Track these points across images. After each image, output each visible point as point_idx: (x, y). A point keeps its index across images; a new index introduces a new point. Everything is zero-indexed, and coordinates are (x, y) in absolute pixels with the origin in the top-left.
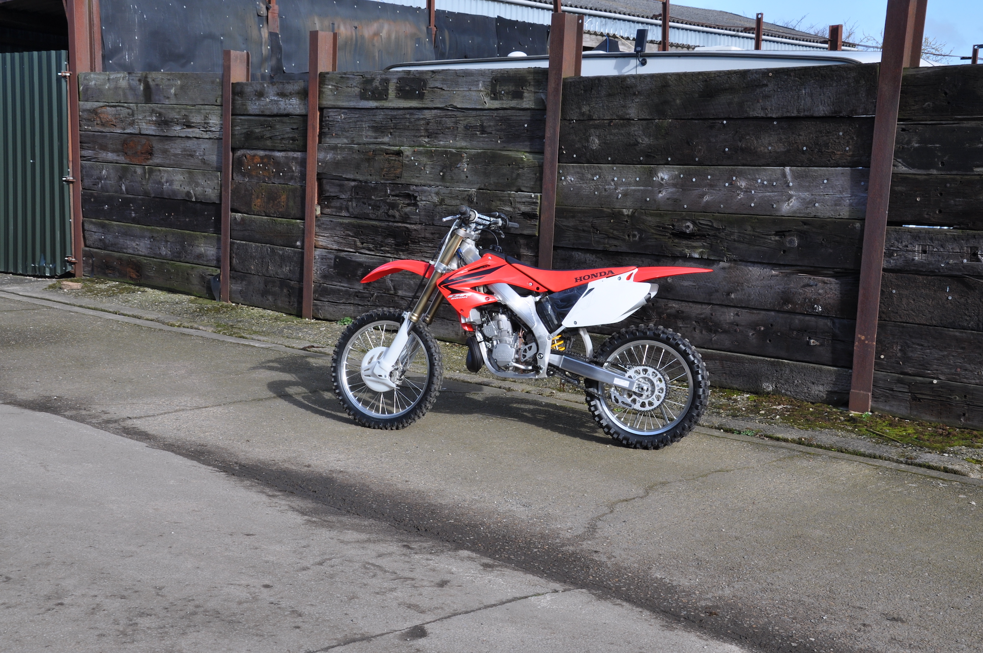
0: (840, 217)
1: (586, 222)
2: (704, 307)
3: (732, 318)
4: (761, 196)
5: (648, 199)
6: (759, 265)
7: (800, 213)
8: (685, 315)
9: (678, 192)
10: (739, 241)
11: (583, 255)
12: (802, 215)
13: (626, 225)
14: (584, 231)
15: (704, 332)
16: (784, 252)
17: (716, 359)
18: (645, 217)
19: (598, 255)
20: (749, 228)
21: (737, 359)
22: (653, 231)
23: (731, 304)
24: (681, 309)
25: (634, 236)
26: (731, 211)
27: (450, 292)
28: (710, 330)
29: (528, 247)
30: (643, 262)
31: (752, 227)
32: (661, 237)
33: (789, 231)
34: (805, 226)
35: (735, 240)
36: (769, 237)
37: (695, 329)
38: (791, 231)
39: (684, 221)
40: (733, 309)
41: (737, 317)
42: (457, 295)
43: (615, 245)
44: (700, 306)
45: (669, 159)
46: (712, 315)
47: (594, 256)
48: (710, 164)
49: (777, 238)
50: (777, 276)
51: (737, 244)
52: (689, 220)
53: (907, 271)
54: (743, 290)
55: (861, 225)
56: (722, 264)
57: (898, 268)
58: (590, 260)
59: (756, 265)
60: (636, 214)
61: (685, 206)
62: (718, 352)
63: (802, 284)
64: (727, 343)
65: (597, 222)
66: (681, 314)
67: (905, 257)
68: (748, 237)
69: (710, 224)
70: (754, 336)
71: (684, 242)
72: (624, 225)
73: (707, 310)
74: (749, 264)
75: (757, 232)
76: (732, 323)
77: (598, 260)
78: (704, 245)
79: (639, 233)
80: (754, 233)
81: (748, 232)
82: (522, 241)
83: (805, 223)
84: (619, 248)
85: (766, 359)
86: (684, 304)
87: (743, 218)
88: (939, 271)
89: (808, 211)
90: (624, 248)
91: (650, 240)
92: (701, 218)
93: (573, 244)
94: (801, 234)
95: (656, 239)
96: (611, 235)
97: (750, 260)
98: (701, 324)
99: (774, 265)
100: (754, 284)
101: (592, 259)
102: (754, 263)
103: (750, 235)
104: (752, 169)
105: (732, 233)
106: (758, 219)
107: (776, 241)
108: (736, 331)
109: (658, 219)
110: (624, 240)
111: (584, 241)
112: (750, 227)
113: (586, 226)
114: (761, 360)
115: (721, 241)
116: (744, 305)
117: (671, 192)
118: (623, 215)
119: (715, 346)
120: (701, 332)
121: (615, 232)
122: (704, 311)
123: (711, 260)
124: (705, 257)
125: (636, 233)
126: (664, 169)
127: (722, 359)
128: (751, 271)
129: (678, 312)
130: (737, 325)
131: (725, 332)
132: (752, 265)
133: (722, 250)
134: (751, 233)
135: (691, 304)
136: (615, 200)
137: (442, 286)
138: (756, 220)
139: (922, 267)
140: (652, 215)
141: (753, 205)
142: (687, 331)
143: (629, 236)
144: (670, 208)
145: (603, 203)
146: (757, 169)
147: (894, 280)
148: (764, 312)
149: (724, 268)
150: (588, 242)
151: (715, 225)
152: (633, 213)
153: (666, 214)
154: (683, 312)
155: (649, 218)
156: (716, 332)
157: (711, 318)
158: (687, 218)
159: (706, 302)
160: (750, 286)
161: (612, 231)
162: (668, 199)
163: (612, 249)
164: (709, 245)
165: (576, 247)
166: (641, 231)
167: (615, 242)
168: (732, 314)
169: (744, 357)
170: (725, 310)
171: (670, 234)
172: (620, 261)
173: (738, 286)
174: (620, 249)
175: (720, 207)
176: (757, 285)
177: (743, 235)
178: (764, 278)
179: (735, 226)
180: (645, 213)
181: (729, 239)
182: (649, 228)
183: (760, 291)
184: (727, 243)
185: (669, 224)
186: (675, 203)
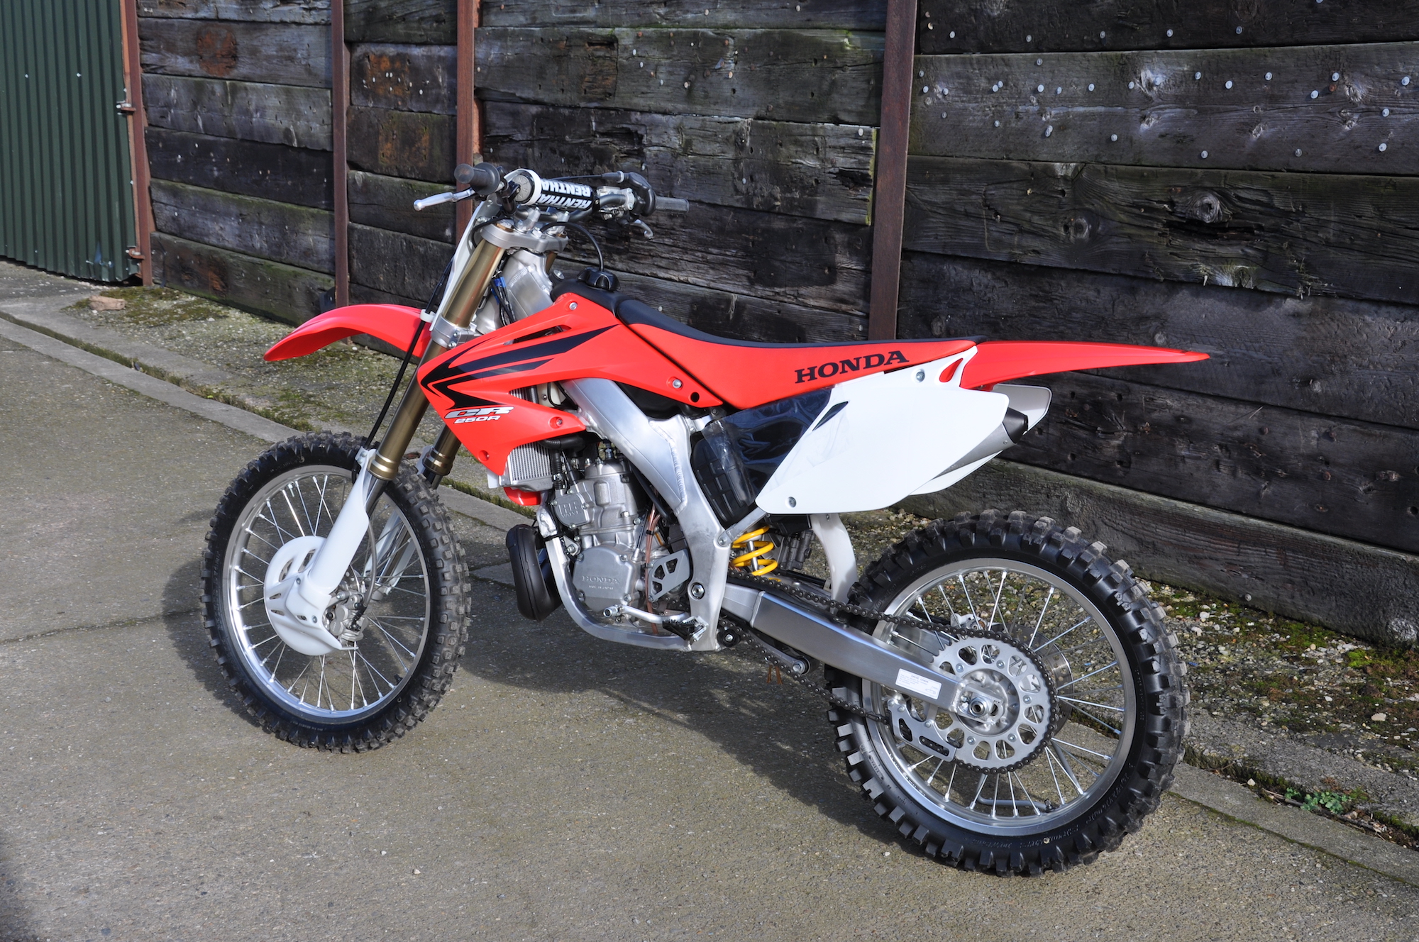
1: (973, 193)
2: (1242, 410)
3: (1314, 442)
4: (1408, 123)
5: (1115, 137)
6: (1393, 310)
8: (1194, 427)
9: (1187, 117)
10: (1340, 246)
11: (966, 272)
13: (1060, 201)
14: (967, 215)
15: (1240, 474)
17: (1270, 545)
18: (1104, 183)
19: (998, 274)
20: (1369, 210)
21: (1324, 551)
22: (1123, 217)
23: (1313, 409)
24: (1186, 413)
25: (1079, 228)
26: (1321, 165)
27: (452, 403)
28: (1255, 471)
29: (851, 249)
30: (1099, 292)
31: (1377, 208)
32: (1143, 233)
35: (1328, 243)
37: (1217, 464)
39: (1198, 192)
40: (1316, 422)
41: (1325, 442)
42: (471, 411)
43: (1034, 251)
44: (1232, 408)
45: (1170, 33)
46: (1261, 431)
47: (990, 276)
48: (1274, 41)
51: (1333, 254)
52: (1211, 190)
54: (1344, 372)
56: (1290, 304)
58: (980, 284)
59: (1384, 309)
60: (1084, 175)
61: (1205, 154)
62: (1275, 526)
64: (1299, 507)
65: (996, 193)
66: (1186, 426)
68: (1364, 234)
69: (1264, 199)
70: (1370, 495)
71: (1197, 246)
72: (1055, 202)
73: (1250, 418)
74: (1364, 306)
75: (1390, 221)
76: (1313, 457)
77: (997, 285)
78: (1246, 255)
79: (1089, 222)
80: (1383, 224)
81: (1363, 222)
82: (839, 237)
84: (1043, 257)
85: (1403, 556)
86: (1192, 401)
87: (1354, 183)
90: (1054, 258)
91: (1115, 239)
92: (1241, 185)
93: (945, 246)
95: (1130, 236)
96: (1027, 226)
97: (1368, 296)
98: (1235, 454)
100: (1377, 358)
101: (985, 281)
102: (1379, 305)
103: (1370, 229)
104: (1388, 50)
105: (1322, 225)
106: (1394, 186)
108: (1322, 477)
109: (1135, 188)
110: (1055, 238)
111: (967, 240)
112: (1371, 209)
113: (972, 204)
114: (1387, 558)
115: (1290, 245)
116: (1346, 414)
117: (1172, 119)
118: (1055, 177)
119: (1268, 512)
120: (1234, 473)
121: (1036, 219)
122: (1242, 421)
123: (1264, 292)
124: (1249, 284)
125: (1084, 221)
126: (1156, 59)
127: (1284, 545)
128: (1368, 325)
129: (1177, 418)
130: (1327, 463)
131: (1294, 477)
132: (1374, 308)
133: (1294, 267)
134: (1375, 223)
135: (1210, 402)
136: (1038, 140)
137: (430, 385)
138: (1390, 190)
140: (1120, 177)
141: (1383, 147)
142: (1198, 468)
143: (1066, 228)
144: (1167, 159)
145: (1012, 147)
146: (1401, 49)
148: (1399, 435)
149: (1297, 315)
150: (976, 241)
151: (1277, 202)
152: (1077, 172)
153: (1156, 175)
154: (1189, 420)
155: (1115, 186)
156: (1270, 476)
157: (1259, 440)
158: (1207, 184)
159: (1247, 398)
160: (1365, 363)
161: (1028, 215)
162: (1162, 136)
163: (1029, 259)
164: (1259, 255)
165: (950, 253)
166: (1093, 217)
167: (1036, 244)
168: (1314, 434)
169: (1342, 547)
170: (1297, 421)
171: (1165, 225)
172: (1047, 288)
173: (1333, 361)
174: (1046, 261)
175: (1294, 154)
176: (1384, 362)
177: (1350, 229)
178: (1404, 343)
179: (1332, 205)
180: (1106, 172)
181: (1314, 240)
182: (1113, 208)
183: (1392, 379)
184: (1307, 249)
185: (1161, 198)
186: (1179, 145)
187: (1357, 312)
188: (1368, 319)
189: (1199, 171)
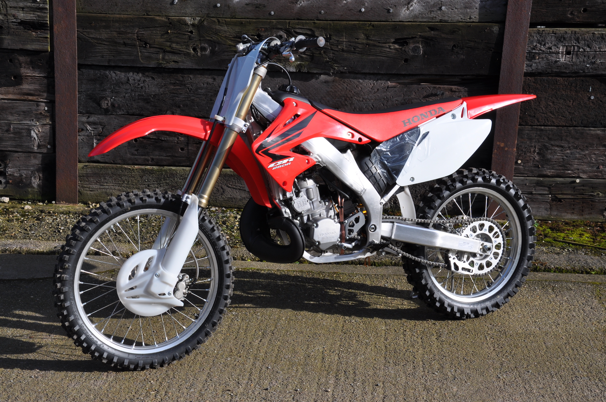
0: (471, 20)
1: (129, 33)
4: (374, 1)
5: (219, 5)
6: (371, 76)
7: (423, 18)
10: (348, 52)
11: (123, 74)
12: (425, 20)
13: (190, 37)
14: (125, 44)
16: (406, 60)
18: (218, 27)
19: (147, 74)
25: (203, 49)
26: (334, 18)
27: (271, 160)
29: (34, 65)
30: (214, 79)
31: (366, 35)
33: (413, 38)
34: (432, 32)
35: (343, 50)
36: (387, 45)
38: (415, 37)
39: (275, 30)
42: (280, 163)
43: (174, 61)
47: (140, 75)
49: (397, 46)
50: (395, 87)
51: (345, 55)
52: (281, 29)
53: (548, 73)
55: (500, 29)
56: (323, 77)
57: (539, 71)
58: (134, 80)
59: (367, 77)
60: (205, 23)
61: (273, 13)
63: (425, 94)
65: (146, 33)
67: (547, 59)
68: (360, 46)
69: (309, 32)
72: (187, 36)
75: (371, 40)
77: (147, 80)
79: (209, 46)
80: (368, 41)
81: (359, 41)
82: (22, 59)
83: (432, 28)
84: (180, 64)
87: (354, 25)
88: (584, 72)
89: (433, 15)
90: (188, 64)
91: (226, 54)
92: (297, 27)
93: (109, 61)
94: (427, 41)
96: (168, 49)
97: (364, 71)
99: (389, 76)
100: (366, 97)
101: (138, 78)
102: (366, 75)
103: (363, 44)
105: (339, 43)
106: (373, 26)
107: (396, 49)
110: (188, 54)
111: (125, 57)
112: (363, 35)
113: (129, 39)
115: (324, 52)
118: (186, 24)
121: (174, 45)
124: (305, 70)
125: (206, 45)
128: (361, 84)
132: (363, 77)
133: (328, 62)
134: (365, 41)
136: (168, 6)
137: (260, 152)
138: (371, 27)
139: (566, 68)
140: (227, 24)
141: (363, 10)
143: (194, 49)
144: (252, 15)
145: (150, 9)
147: (532, 84)
149: (326, 82)
150: (133, 58)
152: (201, 22)
153: (250, 23)
155: (225, 28)
158: (279, 26)
160: (361, 99)
161: (168, 44)
162: (247, 4)
163: (172, 65)
164: (308, 57)
165: (113, 64)
166: (212, 43)
167: (175, 58)
172: (181, 79)
173: (346, 100)
174: (182, 66)
175: (320, 13)
176: (370, 98)
177: (354, 44)
178: (378, 90)
179: (344, 34)
180: (219, 21)
181: (336, 49)
182: (224, 39)
183: (374, 104)
184: (333, 53)
185: (253, 34)
186: (257, 9)
187: (356, 78)
188: (360, 80)
189: (274, 21)
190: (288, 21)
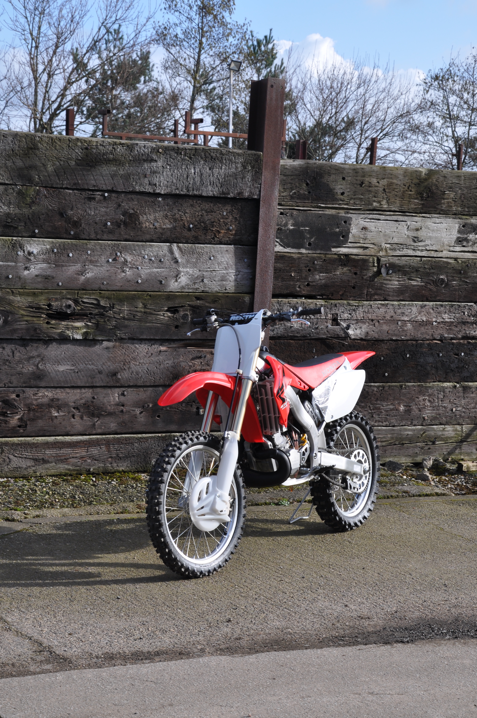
0: (227, 291)
2: (83, 390)
3: (117, 399)
4: (148, 273)
5: (10, 276)
6: (147, 342)
7: (189, 289)
8: (60, 402)
9: (50, 268)
10: (127, 319)
12: (191, 291)
15: (85, 418)
16: (177, 327)
17: (102, 444)
18: (12, 297)
20: (141, 305)
21: (126, 440)
22: (23, 312)
23: (118, 385)
24: (55, 396)
26: (117, 288)
28: (93, 415)
31: (144, 304)
32: (35, 319)
33: (182, 306)
34: (198, 301)
35: (124, 318)
36: (161, 313)
37: (73, 416)
38: (185, 306)
39: (64, 300)
40: (117, 390)
41: (122, 398)
44: (78, 391)
45: (37, 231)
46: (94, 398)
48: (88, 238)
49: (170, 314)
50: (166, 351)
51: (126, 322)
52: (70, 299)
53: (285, 337)
54: (129, 368)
55: (250, 299)
56: (105, 344)
57: (279, 335)
59: (143, 342)
61: (60, 284)
62: (104, 436)
63: (191, 357)
64: (113, 426)
66: (57, 402)
67: (285, 325)
68: (139, 314)
69: (95, 302)
70: (142, 414)
71: (63, 323)
73: (88, 394)
74: (135, 341)
75: (148, 309)
76: (117, 405)
78: (87, 325)
80: (146, 310)
81: (138, 309)
83: (198, 298)
85: (157, 435)
86: (58, 390)
87: (134, 295)
88: (310, 336)
89: (196, 286)
91: (18, 323)
92: (85, 296)
94: (194, 308)
95: (27, 321)
97: (141, 337)
98: (82, 410)
99: (162, 341)
100: (142, 361)
102: (141, 341)
103: (141, 312)
104: (137, 245)
105: (120, 311)
106: (150, 296)
107: (169, 317)
108: (122, 411)
109: (30, 299)
112: (141, 304)
114: (152, 437)
115: (108, 320)
116: (131, 384)
117: (41, 268)
119: (99, 431)
120: (82, 418)
122: (84, 396)
123: (95, 340)
124: (91, 337)
126: (32, 242)
127: (108, 443)
128: (138, 349)
129: (52, 400)
130: (123, 406)
131: (110, 414)
132: (140, 342)
133: (111, 329)
134: (143, 310)
135: (68, 390)
138: (149, 297)
139: (298, 333)
140: (20, 294)
141: (140, 281)
142: (64, 420)
144: (40, 286)
146: (142, 245)
147: (273, 346)
148: (151, 389)
149: (107, 348)
151: (102, 303)
153: (42, 293)
154: (58, 400)
155: (18, 298)
156: (99, 416)
157: (92, 402)
158: (69, 297)
159: (87, 385)
160: (138, 363)
162: (37, 276)
164: (94, 325)
166: (5, 313)
168: (116, 395)
169: (134, 437)
170: (109, 391)
171: (46, 315)
173: (124, 364)
175: (103, 284)
176: (145, 362)
177: (134, 313)
178: (152, 354)
179: (126, 303)
180: (13, 292)
181: (118, 317)
182: (17, 309)
183: (149, 368)
184: (115, 321)
185: (44, 303)
186: (46, 280)
187: (133, 344)
188: (137, 346)
189: (64, 291)
190: (76, 291)
